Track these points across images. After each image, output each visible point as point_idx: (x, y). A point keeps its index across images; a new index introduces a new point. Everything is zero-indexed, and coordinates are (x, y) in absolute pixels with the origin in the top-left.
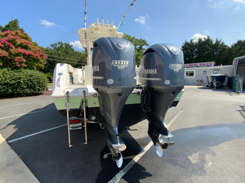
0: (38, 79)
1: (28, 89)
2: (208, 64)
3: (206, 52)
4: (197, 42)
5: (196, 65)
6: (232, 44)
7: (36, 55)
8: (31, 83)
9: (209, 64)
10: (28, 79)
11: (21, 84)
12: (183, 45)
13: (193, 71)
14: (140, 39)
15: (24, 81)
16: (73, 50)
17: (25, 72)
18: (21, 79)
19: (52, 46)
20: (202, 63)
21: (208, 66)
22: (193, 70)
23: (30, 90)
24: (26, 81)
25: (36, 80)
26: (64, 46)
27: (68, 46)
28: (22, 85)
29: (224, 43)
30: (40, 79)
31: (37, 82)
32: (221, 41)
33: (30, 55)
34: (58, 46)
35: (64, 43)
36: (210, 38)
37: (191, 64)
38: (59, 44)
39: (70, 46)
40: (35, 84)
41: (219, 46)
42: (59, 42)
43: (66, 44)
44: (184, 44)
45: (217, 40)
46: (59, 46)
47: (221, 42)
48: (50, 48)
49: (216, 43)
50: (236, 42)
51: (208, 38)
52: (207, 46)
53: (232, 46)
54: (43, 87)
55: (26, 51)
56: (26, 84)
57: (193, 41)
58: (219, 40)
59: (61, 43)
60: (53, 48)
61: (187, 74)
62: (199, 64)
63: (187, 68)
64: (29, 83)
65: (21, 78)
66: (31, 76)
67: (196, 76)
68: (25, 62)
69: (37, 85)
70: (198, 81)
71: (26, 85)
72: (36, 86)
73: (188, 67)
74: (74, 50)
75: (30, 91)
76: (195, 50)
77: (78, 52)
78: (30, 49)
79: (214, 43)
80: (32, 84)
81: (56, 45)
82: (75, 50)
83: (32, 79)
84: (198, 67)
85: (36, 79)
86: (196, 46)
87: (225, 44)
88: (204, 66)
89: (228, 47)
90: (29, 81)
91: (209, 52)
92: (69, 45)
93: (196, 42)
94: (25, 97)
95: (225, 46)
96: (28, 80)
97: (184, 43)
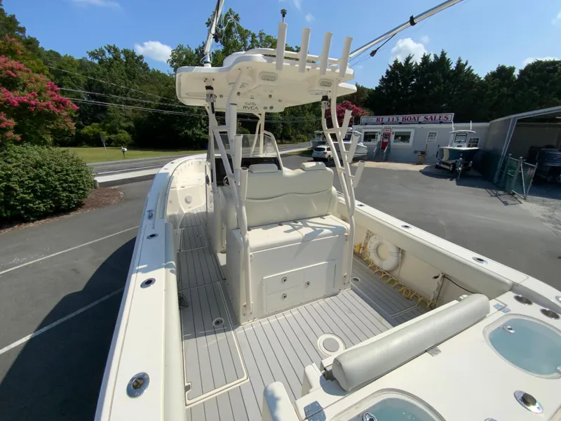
0: (62, 171)
1: (37, 202)
2: (440, 117)
3: (435, 89)
4: (419, 64)
5: (416, 119)
6: (486, 74)
7: (44, 104)
8: (42, 186)
9: (443, 118)
10: (32, 174)
11: (16, 191)
12: (390, 70)
13: (410, 132)
14: (296, 47)
15: (23, 182)
16: (145, 67)
17: (19, 156)
18: (12, 179)
19: (92, 54)
20: (429, 116)
21: (441, 123)
22: (410, 129)
23: (43, 202)
24: (27, 182)
25: (56, 176)
26: (122, 56)
27: (133, 58)
28: (18, 195)
29: (473, 70)
30: (67, 171)
31: (59, 180)
32: (466, 64)
33: (24, 105)
34: (108, 56)
35: (121, 49)
36: (446, 56)
37: (407, 116)
38: (109, 51)
39: (138, 58)
40: (56, 186)
41: (462, 75)
42: (109, 46)
43: (125, 52)
44: (391, 67)
45: (459, 61)
46: (111, 56)
47: (467, 67)
48: (89, 59)
49: (456, 68)
50: (494, 69)
51: (442, 55)
52: (439, 75)
53: (486, 77)
54: (81, 192)
55: (11, 94)
56: (28, 189)
57: (410, 62)
58: (463, 62)
59: (116, 50)
60: (96, 61)
61: (396, 137)
62: (422, 117)
63: (398, 126)
64: (38, 185)
65: (10, 176)
66: (38, 165)
67: (413, 143)
68: (15, 127)
69: (62, 187)
70: (416, 152)
71: (29, 194)
72: (58, 191)
73: (400, 123)
74: (148, 68)
75: (44, 206)
76: (413, 82)
77: (158, 72)
78: (25, 85)
79: (453, 67)
80: (47, 189)
81: (104, 54)
82: (151, 68)
83: (44, 173)
84: (420, 123)
85: (56, 172)
86: (415, 72)
87: (475, 72)
88: (433, 121)
89: (479, 78)
90: (37, 181)
91: (442, 88)
92: (133, 54)
93: (416, 63)
94: (33, 221)
95: (474, 76)
96: (32, 179)
97: (392, 64)
